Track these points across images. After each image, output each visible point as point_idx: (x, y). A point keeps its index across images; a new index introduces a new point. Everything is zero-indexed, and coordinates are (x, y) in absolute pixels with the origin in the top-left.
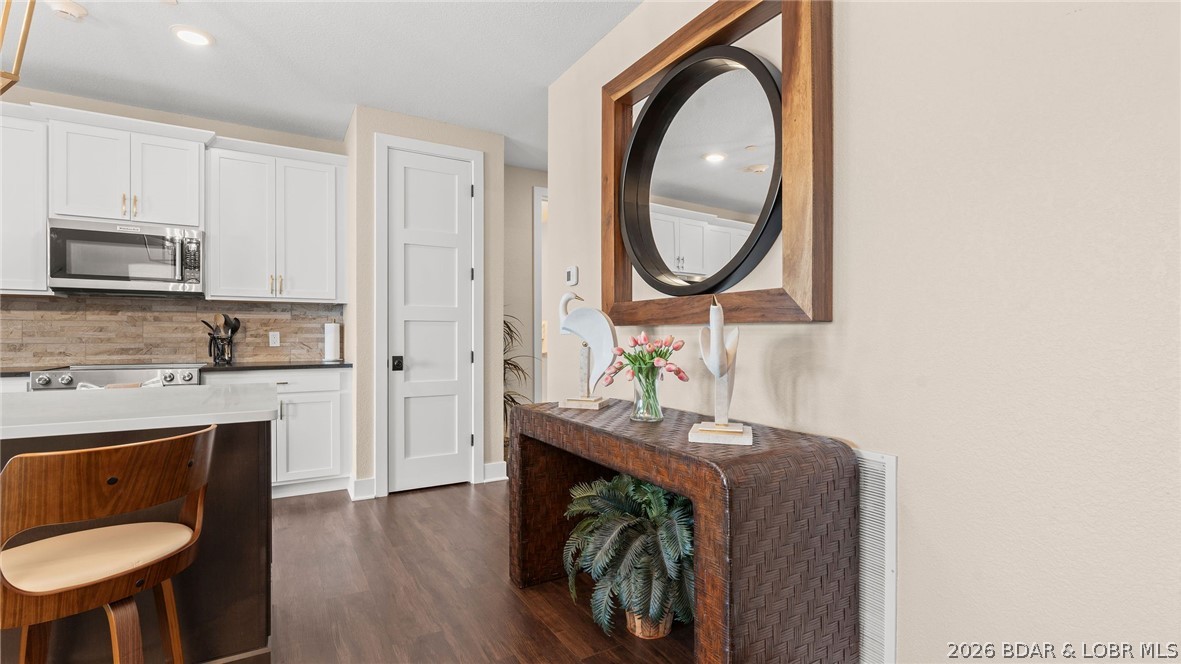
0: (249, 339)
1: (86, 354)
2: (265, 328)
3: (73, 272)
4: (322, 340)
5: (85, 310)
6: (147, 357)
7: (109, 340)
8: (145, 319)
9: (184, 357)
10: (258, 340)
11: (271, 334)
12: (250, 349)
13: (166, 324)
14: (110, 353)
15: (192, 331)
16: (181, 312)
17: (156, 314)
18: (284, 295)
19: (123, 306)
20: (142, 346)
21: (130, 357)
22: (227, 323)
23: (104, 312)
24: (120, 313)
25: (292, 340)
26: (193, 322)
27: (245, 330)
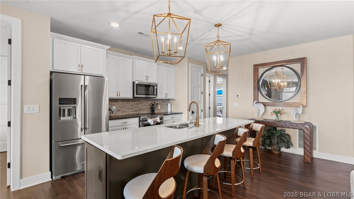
3: (138, 93)
4: (167, 107)
7: (133, 108)
8: (139, 103)
11: (159, 106)
12: (156, 110)
13: (142, 104)
17: (141, 102)
18: (167, 97)
20: (138, 109)
21: (137, 112)
25: (162, 107)
26: (147, 104)
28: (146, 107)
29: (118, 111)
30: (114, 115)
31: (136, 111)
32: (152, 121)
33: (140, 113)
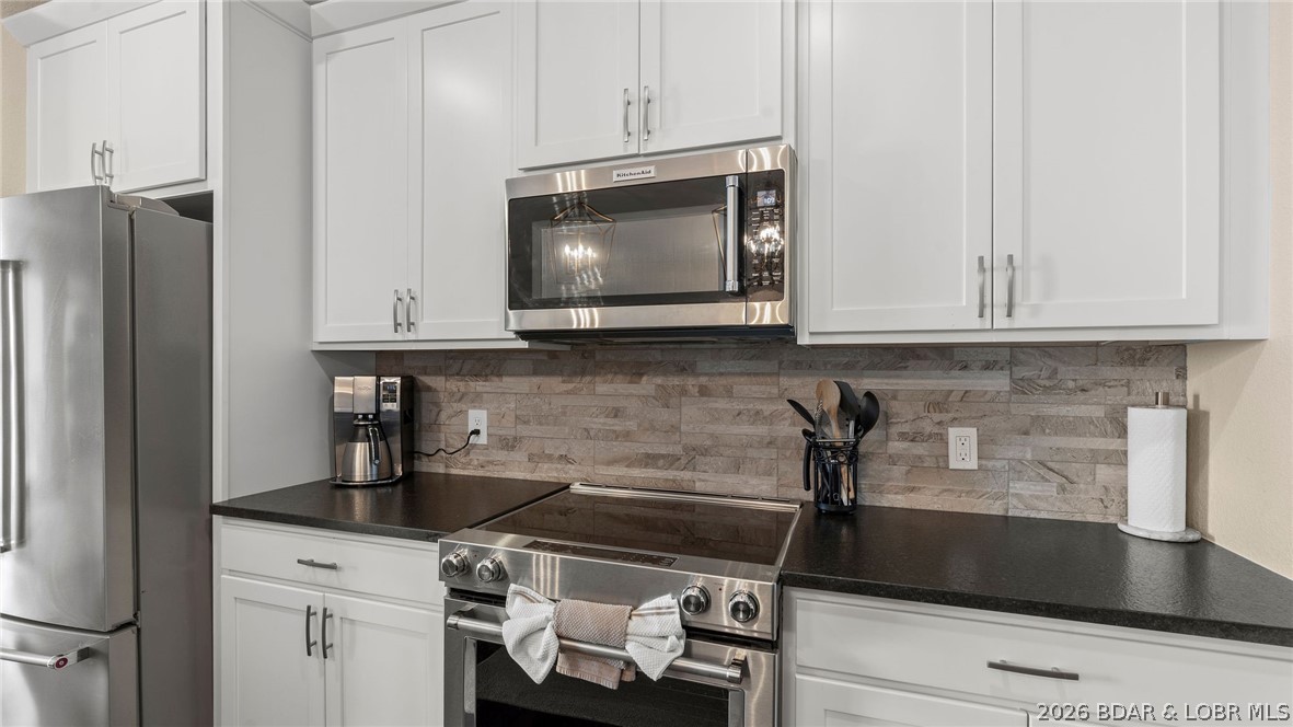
0: (896, 446)
1: (595, 462)
2: (937, 417)
3: (545, 295)
4: (1121, 459)
5: (594, 374)
6: (687, 475)
7: (627, 435)
8: (684, 392)
9: (754, 481)
10: (920, 449)
11: (953, 433)
12: (898, 471)
13: (721, 404)
14: (630, 462)
15: (770, 419)
16: (749, 374)
17: (703, 380)
19: (649, 364)
20: (678, 450)
21: (660, 474)
22: (846, 404)
23: (620, 377)
24: (645, 378)
25: (1010, 454)
26: (770, 399)
27: (888, 424)
28: (761, 430)
29: (509, 444)
30: (480, 473)
31: (650, 460)
32: (548, 636)
33: (699, 487)
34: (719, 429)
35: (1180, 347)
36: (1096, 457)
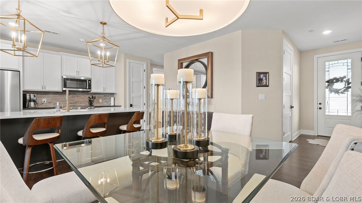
0: (96, 101)
2: (99, 98)
3: (67, 87)
6: (75, 104)
8: (75, 96)
9: (83, 105)
10: (97, 101)
11: (100, 100)
12: (96, 103)
17: (77, 95)
18: (106, 91)
20: (74, 102)
21: (72, 105)
27: (95, 99)
29: (49, 103)
34: (79, 100)
35: (114, 94)
36: (109, 101)
